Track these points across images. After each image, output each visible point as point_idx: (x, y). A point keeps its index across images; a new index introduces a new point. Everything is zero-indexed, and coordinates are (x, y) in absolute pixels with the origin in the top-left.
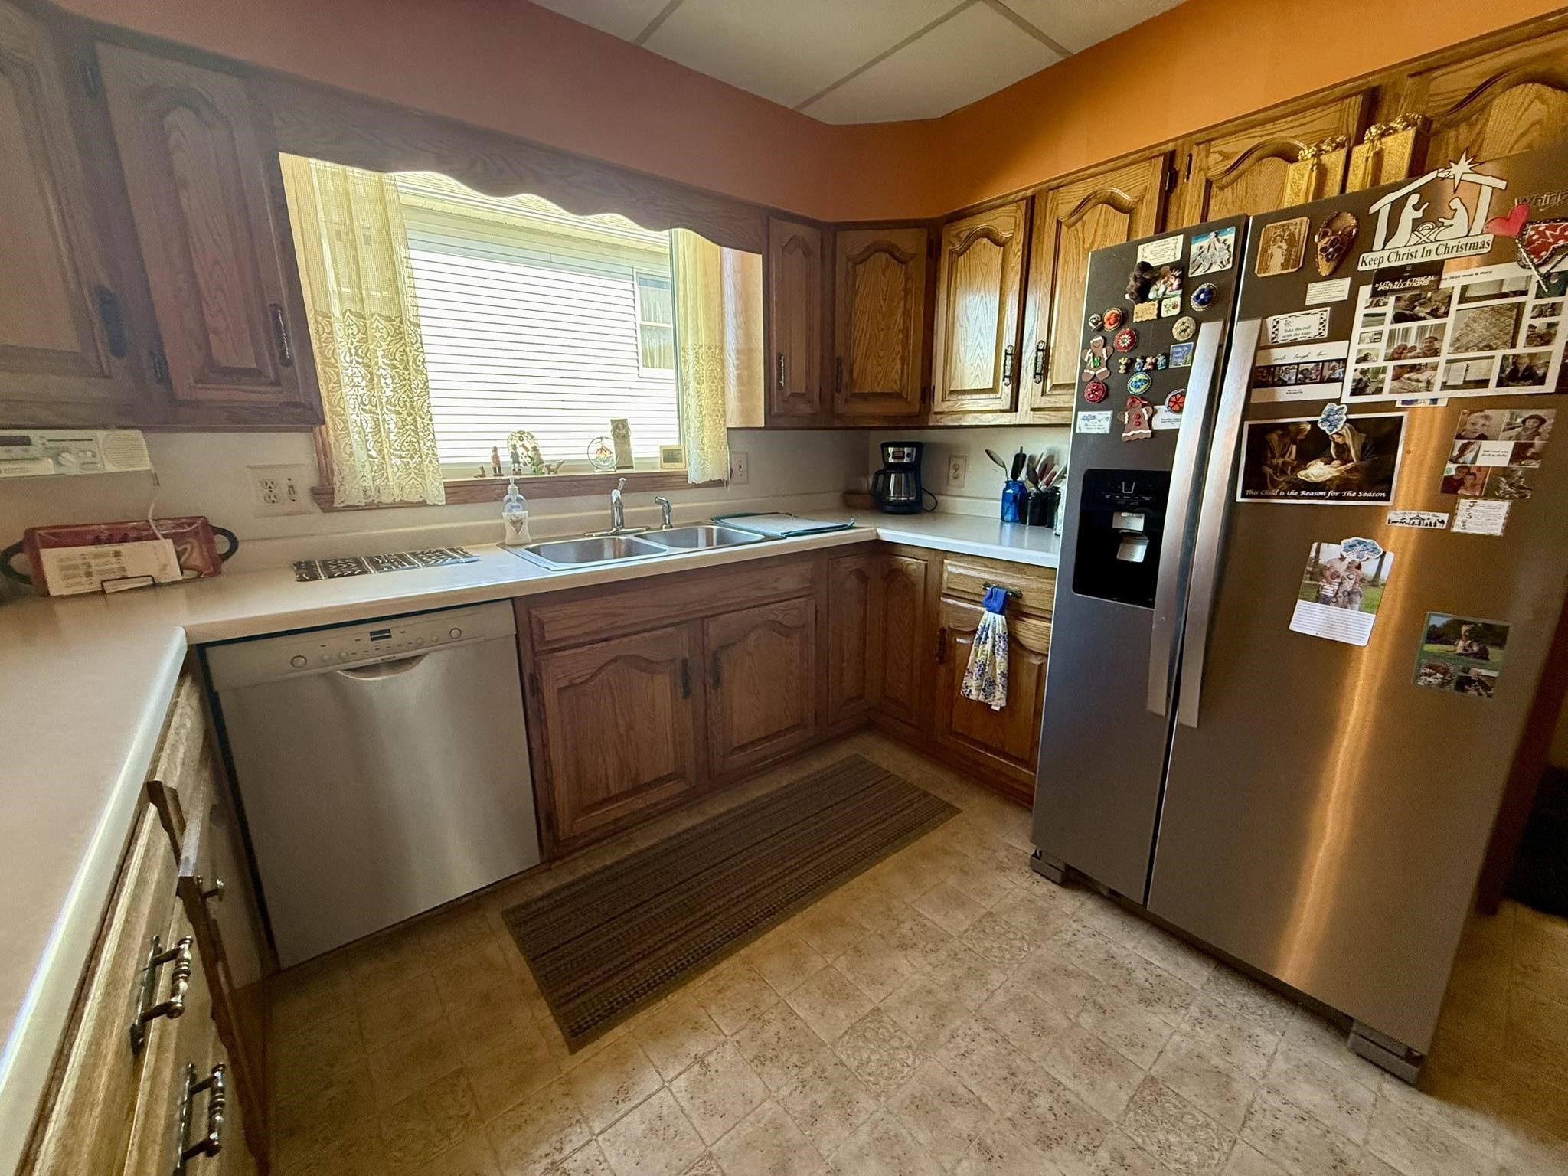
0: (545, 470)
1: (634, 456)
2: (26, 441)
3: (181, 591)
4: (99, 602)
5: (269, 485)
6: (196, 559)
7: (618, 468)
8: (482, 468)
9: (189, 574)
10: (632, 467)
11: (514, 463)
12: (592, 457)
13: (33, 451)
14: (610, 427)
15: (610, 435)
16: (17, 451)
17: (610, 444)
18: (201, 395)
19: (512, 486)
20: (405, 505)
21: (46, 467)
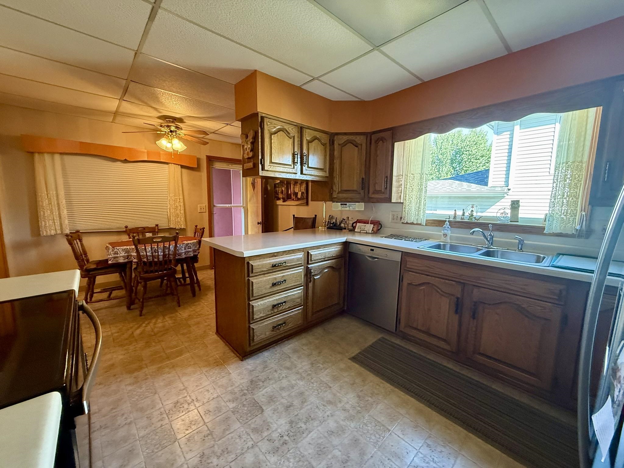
0: (474, 219)
1: (520, 216)
2: (346, 204)
3: (370, 235)
4: (359, 233)
5: (393, 215)
6: (375, 229)
7: (511, 221)
8: (449, 216)
9: (373, 232)
10: (518, 222)
11: (462, 215)
12: (499, 215)
13: (347, 206)
14: (510, 203)
15: (509, 207)
16: (345, 206)
17: (509, 211)
18: (373, 196)
19: (447, 222)
20: (412, 224)
21: (348, 209)
